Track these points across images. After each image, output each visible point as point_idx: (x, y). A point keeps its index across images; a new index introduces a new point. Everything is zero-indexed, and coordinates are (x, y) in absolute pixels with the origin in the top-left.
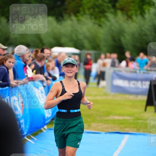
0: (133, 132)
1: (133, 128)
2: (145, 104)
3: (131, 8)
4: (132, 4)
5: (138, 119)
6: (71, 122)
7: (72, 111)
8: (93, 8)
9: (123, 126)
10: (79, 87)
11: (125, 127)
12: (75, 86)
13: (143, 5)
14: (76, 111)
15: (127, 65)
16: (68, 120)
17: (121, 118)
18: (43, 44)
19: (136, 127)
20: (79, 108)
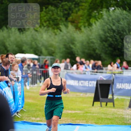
0: (83, 124)
1: (83, 120)
2: (92, 100)
3: (80, 21)
4: (81, 18)
5: (87, 112)
6: (56, 103)
7: (56, 96)
8: (48, 21)
9: (74, 119)
10: (61, 82)
11: (76, 119)
12: (59, 81)
13: (90, 18)
14: (59, 96)
15: (78, 68)
16: (54, 101)
17: (73, 112)
18: (8, 51)
19: (85, 119)
20: (61, 95)
